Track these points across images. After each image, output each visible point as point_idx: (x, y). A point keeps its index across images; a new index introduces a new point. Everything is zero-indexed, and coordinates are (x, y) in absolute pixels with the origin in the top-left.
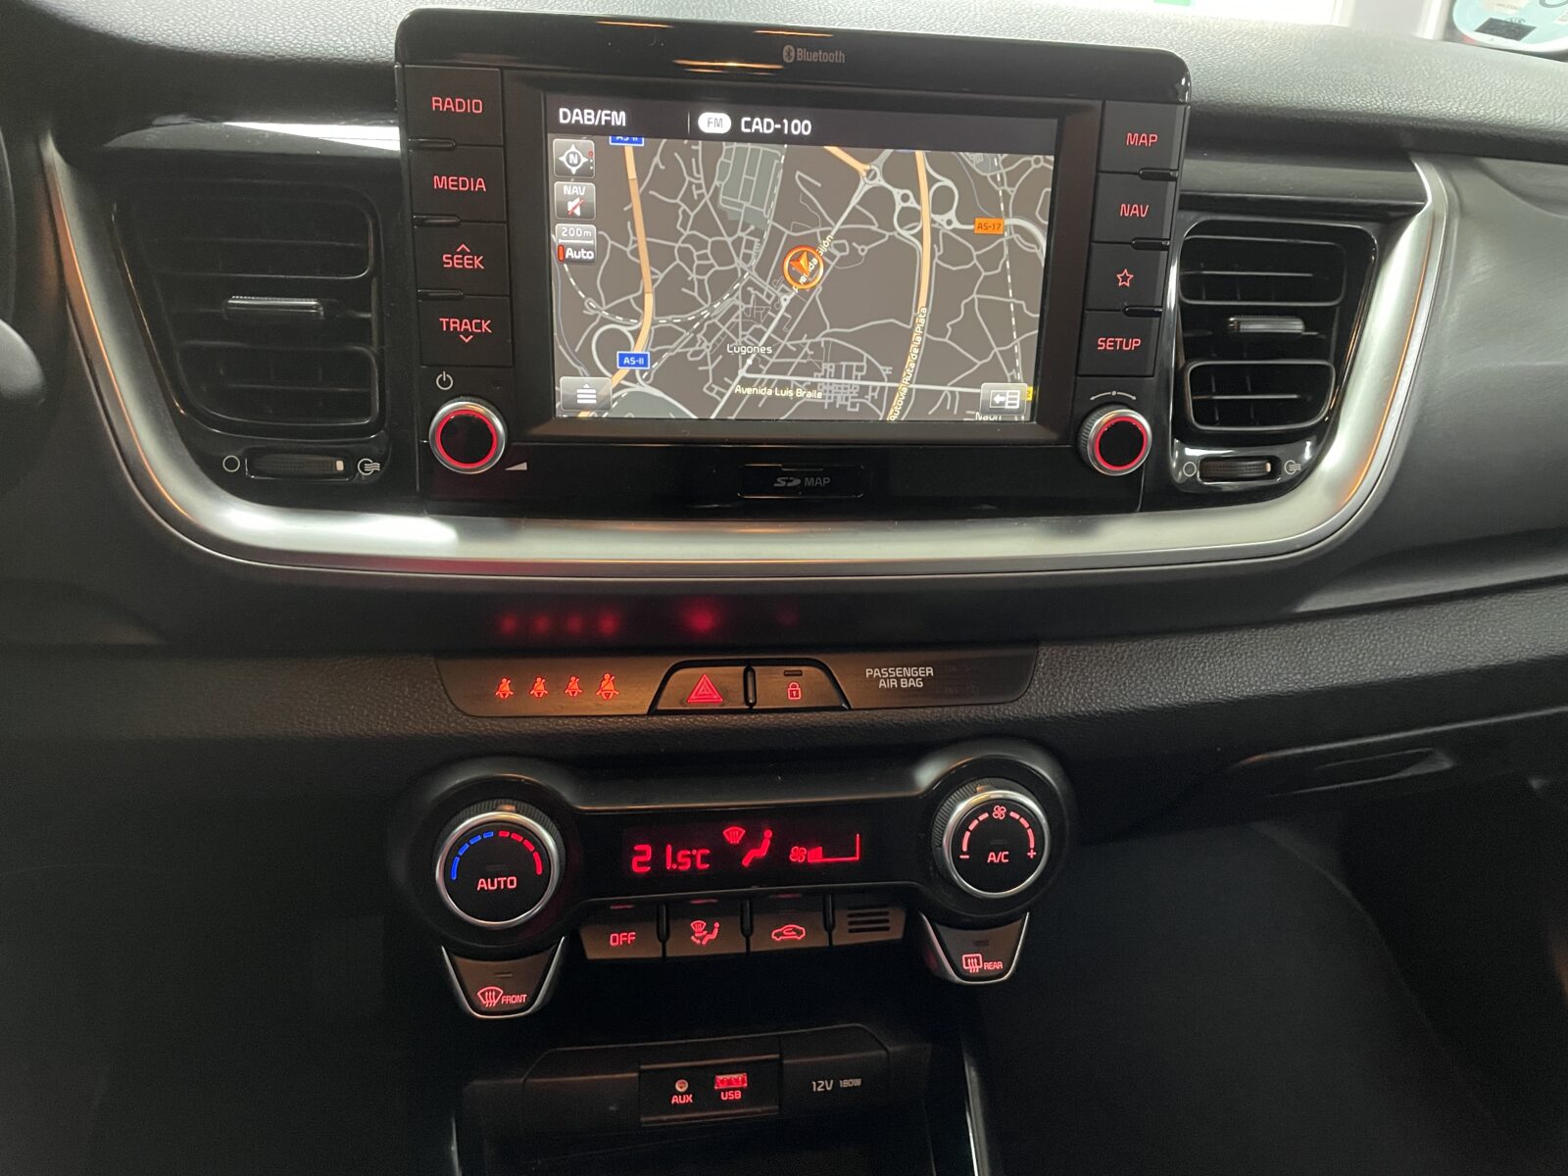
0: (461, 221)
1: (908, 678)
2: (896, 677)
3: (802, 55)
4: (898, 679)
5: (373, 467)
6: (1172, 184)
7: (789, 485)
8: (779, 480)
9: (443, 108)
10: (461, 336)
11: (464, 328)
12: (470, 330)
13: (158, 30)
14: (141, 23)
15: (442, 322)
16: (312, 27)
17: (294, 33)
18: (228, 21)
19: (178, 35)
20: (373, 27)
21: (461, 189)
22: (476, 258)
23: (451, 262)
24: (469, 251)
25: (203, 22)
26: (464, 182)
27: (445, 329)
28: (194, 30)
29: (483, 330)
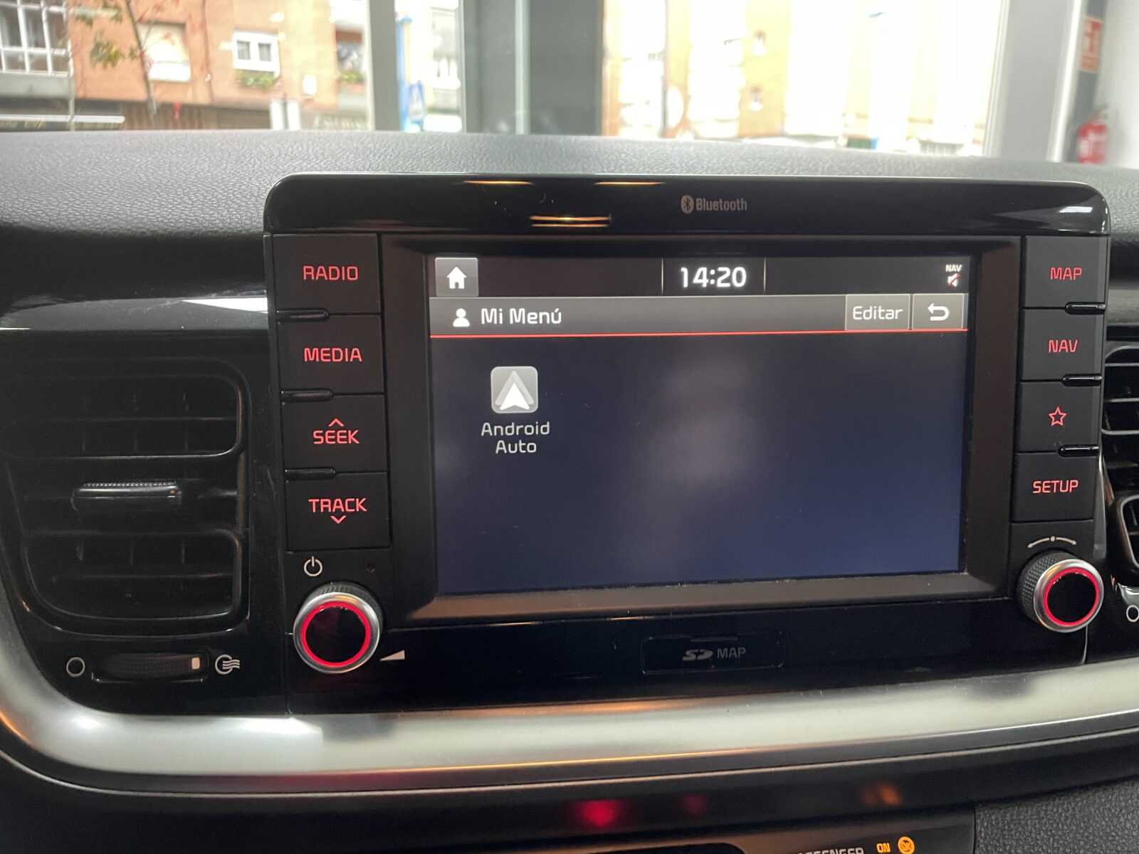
0: (334, 394)
3: (702, 205)
5: (232, 664)
6: (1099, 317)
7: (700, 657)
8: (688, 653)
9: (315, 277)
10: (333, 517)
11: (336, 508)
12: (343, 510)
13: (26, 211)
14: (10, 205)
15: (312, 503)
16: (190, 202)
17: (170, 208)
18: (105, 200)
19: (48, 215)
20: (253, 199)
21: (334, 360)
22: (350, 432)
23: (322, 438)
24: (342, 425)
25: (78, 202)
26: (337, 354)
27: (314, 511)
28: (66, 211)
29: (358, 510)
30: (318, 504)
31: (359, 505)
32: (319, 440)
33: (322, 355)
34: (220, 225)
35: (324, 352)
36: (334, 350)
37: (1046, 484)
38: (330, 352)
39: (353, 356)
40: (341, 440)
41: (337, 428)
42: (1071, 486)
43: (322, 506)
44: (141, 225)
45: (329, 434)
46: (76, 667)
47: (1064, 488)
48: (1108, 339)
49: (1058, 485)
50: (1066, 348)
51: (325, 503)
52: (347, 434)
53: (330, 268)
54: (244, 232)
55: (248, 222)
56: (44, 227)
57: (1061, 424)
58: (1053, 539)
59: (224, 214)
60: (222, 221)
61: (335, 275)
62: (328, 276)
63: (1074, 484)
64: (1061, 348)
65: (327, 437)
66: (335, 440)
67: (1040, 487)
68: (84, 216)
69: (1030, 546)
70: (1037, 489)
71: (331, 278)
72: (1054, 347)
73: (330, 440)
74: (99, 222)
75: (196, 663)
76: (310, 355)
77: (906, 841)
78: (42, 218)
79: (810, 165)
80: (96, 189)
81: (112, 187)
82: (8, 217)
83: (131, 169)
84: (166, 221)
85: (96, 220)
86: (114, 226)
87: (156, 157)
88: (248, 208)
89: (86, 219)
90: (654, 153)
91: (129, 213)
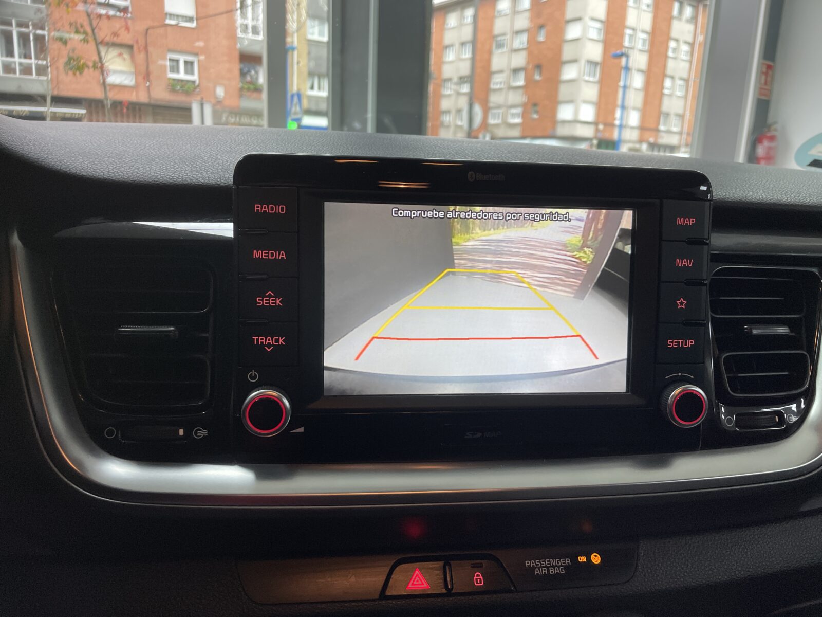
0: (270, 277)
1: (554, 567)
2: (546, 567)
3: (480, 177)
4: (548, 568)
5: (203, 433)
6: (706, 247)
7: (475, 437)
8: (468, 434)
9: (261, 211)
10: (266, 348)
11: (267, 341)
12: (272, 344)
13: (90, 169)
14: (80, 165)
15: (254, 339)
16: (184, 168)
17: (173, 171)
18: (134, 165)
19: (102, 172)
20: (220, 167)
21: (270, 258)
22: (277, 299)
23: (261, 302)
24: (273, 295)
25: (118, 165)
26: (272, 254)
27: (255, 343)
28: (113, 170)
29: (280, 344)
30: (258, 340)
31: (281, 341)
32: (260, 303)
33: (264, 254)
34: (203, 181)
35: (265, 253)
36: (270, 252)
37: (675, 342)
38: (268, 253)
39: (281, 256)
40: (272, 303)
41: (270, 296)
42: (690, 344)
43: (260, 341)
44: (156, 180)
45: (266, 300)
46: (110, 433)
47: (686, 345)
48: (711, 261)
49: (682, 343)
50: (686, 264)
51: (262, 339)
52: (276, 300)
53: (270, 206)
54: (216, 185)
55: (219, 180)
56: (101, 179)
57: (684, 307)
58: (680, 374)
59: (204, 174)
60: (204, 179)
61: (272, 210)
62: (269, 211)
63: (692, 342)
64: (683, 264)
65: (264, 301)
66: (269, 303)
67: (672, 344)
68: (123, 173)
69: (667, 378)
70: (670, 345)
71: (270, 212)
72: (679, 263)
73: (266, 303)
74: (132, 177)
75: (181, 432)
76: (257, 254)
77: (595, 556)
78: (99, 173)
79: (550, 157)
80: (127, 158)
81: (136, 158)
82: (79, 172)
83: (145, 147)
84: (171, 178)
85: (131, 176)
86: (141, 180)
87: (158, 141)
88: (218, 172)
89: (124, 175)
90: (456, 147)
91: (149, 173)
